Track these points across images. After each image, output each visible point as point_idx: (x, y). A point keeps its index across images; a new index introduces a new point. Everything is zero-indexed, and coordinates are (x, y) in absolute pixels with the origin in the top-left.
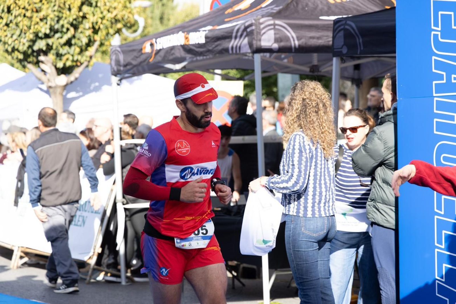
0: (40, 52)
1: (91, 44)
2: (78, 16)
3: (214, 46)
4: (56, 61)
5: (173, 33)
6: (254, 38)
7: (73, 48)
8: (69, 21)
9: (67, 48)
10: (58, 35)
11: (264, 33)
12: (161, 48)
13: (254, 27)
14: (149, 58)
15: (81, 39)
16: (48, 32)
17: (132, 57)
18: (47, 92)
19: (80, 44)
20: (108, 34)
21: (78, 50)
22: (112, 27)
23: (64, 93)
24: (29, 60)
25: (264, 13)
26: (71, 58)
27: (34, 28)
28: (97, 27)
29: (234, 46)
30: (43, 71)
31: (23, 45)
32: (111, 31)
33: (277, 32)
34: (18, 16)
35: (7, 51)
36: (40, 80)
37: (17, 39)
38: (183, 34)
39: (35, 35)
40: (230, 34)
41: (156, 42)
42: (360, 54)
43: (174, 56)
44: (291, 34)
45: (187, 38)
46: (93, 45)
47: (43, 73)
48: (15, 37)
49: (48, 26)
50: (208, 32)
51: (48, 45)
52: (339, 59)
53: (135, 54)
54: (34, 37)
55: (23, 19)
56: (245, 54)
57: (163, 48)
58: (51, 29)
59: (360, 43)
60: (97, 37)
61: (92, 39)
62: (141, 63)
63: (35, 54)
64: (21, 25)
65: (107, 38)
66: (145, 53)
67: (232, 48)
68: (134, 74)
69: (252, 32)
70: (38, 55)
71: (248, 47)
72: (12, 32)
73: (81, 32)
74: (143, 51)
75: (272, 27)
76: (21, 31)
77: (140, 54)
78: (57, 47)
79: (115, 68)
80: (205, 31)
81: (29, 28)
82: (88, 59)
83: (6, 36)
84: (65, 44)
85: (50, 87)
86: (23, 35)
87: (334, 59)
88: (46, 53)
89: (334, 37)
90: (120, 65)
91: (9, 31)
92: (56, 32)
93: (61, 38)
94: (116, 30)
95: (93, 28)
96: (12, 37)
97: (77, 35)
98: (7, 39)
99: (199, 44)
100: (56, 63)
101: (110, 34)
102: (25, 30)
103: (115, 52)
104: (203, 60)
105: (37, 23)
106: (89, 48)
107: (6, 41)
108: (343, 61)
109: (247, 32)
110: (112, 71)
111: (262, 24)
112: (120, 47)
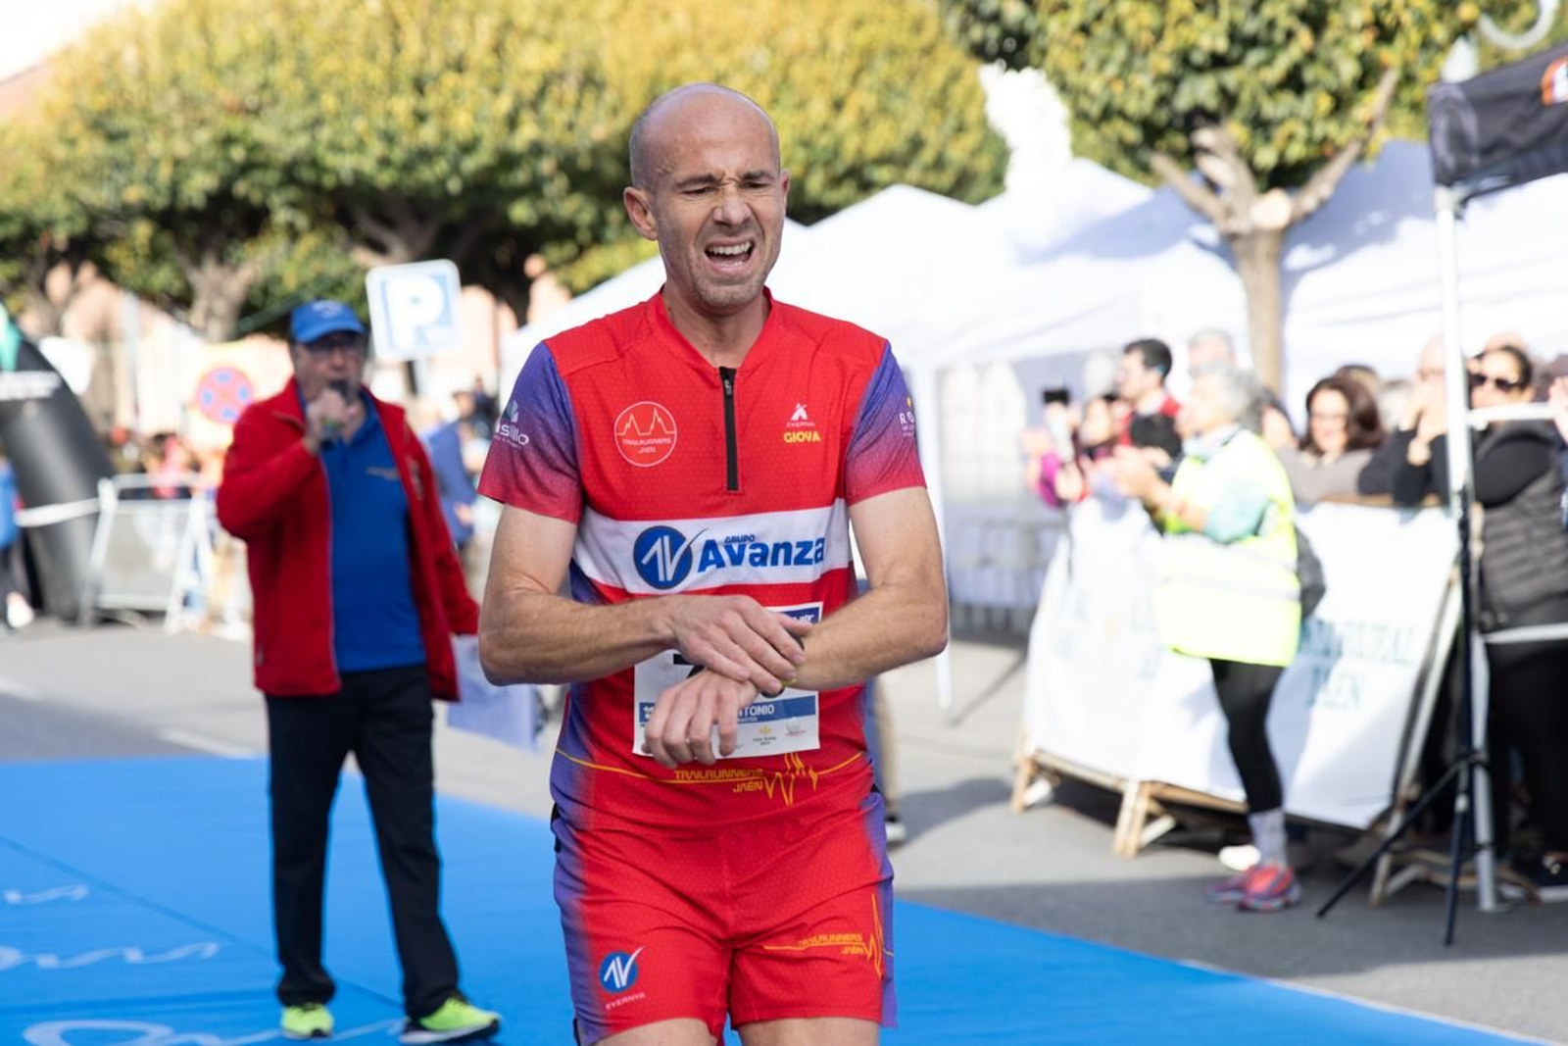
0: (1196, 116)
1: (1370, 81)
4: (1250, 144)
7: (1308, 97)
8: (1295, 5)
9: (1287, 99)
10: (1254, 57)
15: (1335, 65)
16: (1222, 45)
17: (1510, 118)
18: (1223, 253)
19: (1330, 81)
20: (1426, 44)
21: (1325, 103)
22: (1439, 18)
24: (1162, 144)
26: (1301, 131)
27: (1175, 34)
28: (1388, 20)
30: (1208, 181)
31: (1140, 95)
35: (1085, 115)
36: (1197, 210)
37: (1117, 78)
39: (1178, 59)
46: (1376, 84)
47: (1206, 191)
49: (1221, 26)
51: (1223, 91)
53: (1519, 108)
54: (1174, 66)
58: (1234, 35)
60: (1391, 56)
61: (1373, 62)
63: (1180, 125)
64: (1130, 27)
65: (1423, 57)
66: (1555, 105)
68: (1515, 179)
70: (1192, 127)
72: (1102, 52)
73: (1337, 41)
74: (1547, 98)
76: (1132, 49)
78: (1254, 96)
79: (1450, 161)
81: (1159, 35)
82: (1361, 132)
83: (1082, 66)
84: (1281, 86)
85: (1232, 236)
86: (1138, 62)
88: (1212, 118)
90: (1466, 151)
91: (1091, 48)
92: (1252, 42)
93: (1268, 62)
94: (1458, 25)
95: (1378, 24)
96: (1100, 69)
97: (1324, 51)
98: (1083, 76)
100: (1253, 152)
101: (1435, 42)
102: (1145, 44)
103: (1445, 106)
105: (1183, 20)
106: (1365, 96)
107: (1082, 85)
110: (1435, 171)
112: (1464, 85)
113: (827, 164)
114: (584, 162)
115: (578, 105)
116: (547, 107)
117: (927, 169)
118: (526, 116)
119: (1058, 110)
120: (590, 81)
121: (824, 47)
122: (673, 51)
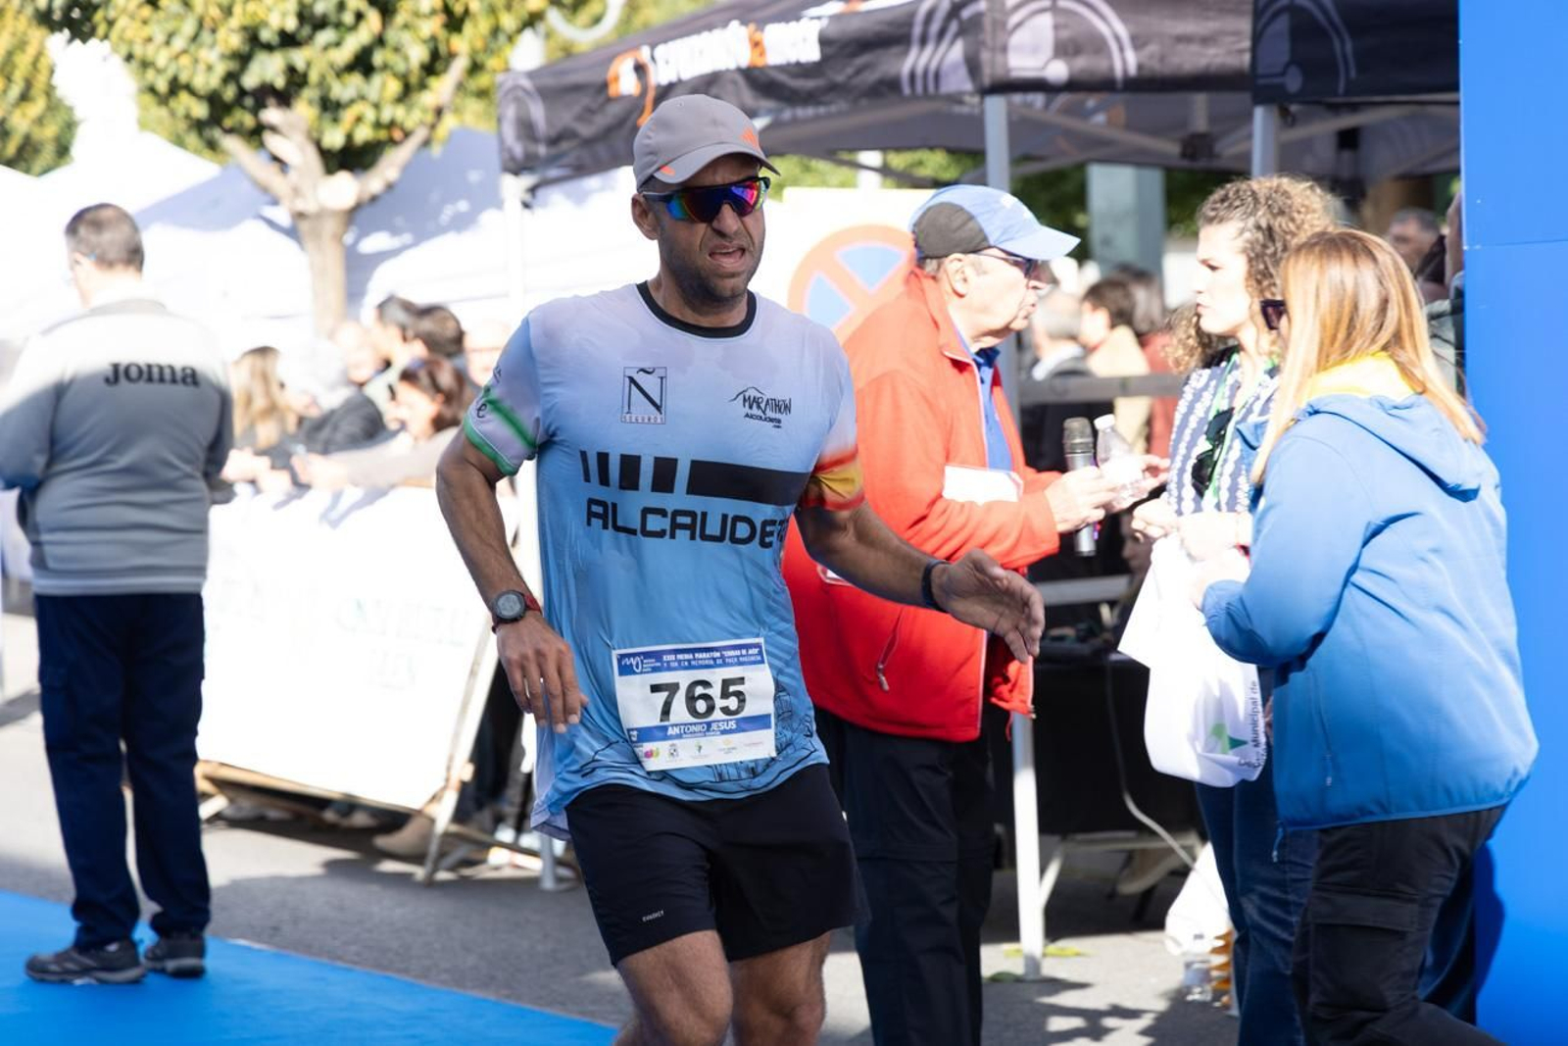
0: (265, 94)
1: (439, 66)
3: (850, 71)
4: (319, 126)
5: (710, 28)
6: (983, 43)
7: (377, 79)
9: (355, 80)
10: (325, 36)
11: (1019, 25)
13: (983, 5)
14: (635, 115)
15: (403, 49)
16: (291, 24)
17: (577, 109)
18: (292, 233)
19: (401, 67)
20: (496, 31)
21: (394, 87)
22: (508, 7)
23: (349, 238)
24: (228, 122)
26: (370, 115)
27: (244, 10)
28: (458, 9)
29: (919, 70)
30: (276, 159)
31: (208, 70)
32: (508, 22)
33: (1062, 20)
35: (152, 90)
36: (265, 190)
37: (185, 52)
38: (743, 28)
39: (247, 36)
40: (903, 30)
41: (653, 58)
42: (1347, 93)
44: (1112, 27)
46: (445, 70)
47: (274, 168)
48: (179, 43)
49: (291, 6)
50: (829, 24)
51: (291, 70)
52: (1275, 110)
53: (585, 100)
54: (244, 43)
56: (956, 99)
57: (680, 81)
58: (303, 14)
59: (1345, 56)
60: (461, 45)
61: (443, 49)
62: (608, 130)
63: (249, 101)
65: (493, 46)
66: (620, 98)
67: (912, 76)
68: (581, 170)
69: (976, 21)
70: (260, 105)
71: (963, 72)
72: (170, 26)
73: (406, 26)
74: (612, 91)
75: (1047, 4)
76: (201, 25)
77: (600, 99)
78: (323, 76)
79: (517, 150)
80: (819, 18)
81: (228, 11)
82: (430, 118)
83: (149, 40)
84: (350, 68)
85: (300, 216)
86: (206, 36)
87: (1259, 113)
88: (284, 98)
89: (1257, 38)
90: (533, 140)
91: (159, 22)
92: (321, 24)
93: (338, 44)
94: (526, 16)
95: (447, 10)
96: (168, 43)
97: (393, 35)
98: (151, 49)
100: (321, 132)
101: (504, 31)
102: (213, 19)
103: (516, 94)
104: (817, 118)
106: (433, 82)
107: (149, 58)
108: (1287, 119)
109: (961, 22)
110: (504, 159)
112: (531, 75)
119: (125, 82)
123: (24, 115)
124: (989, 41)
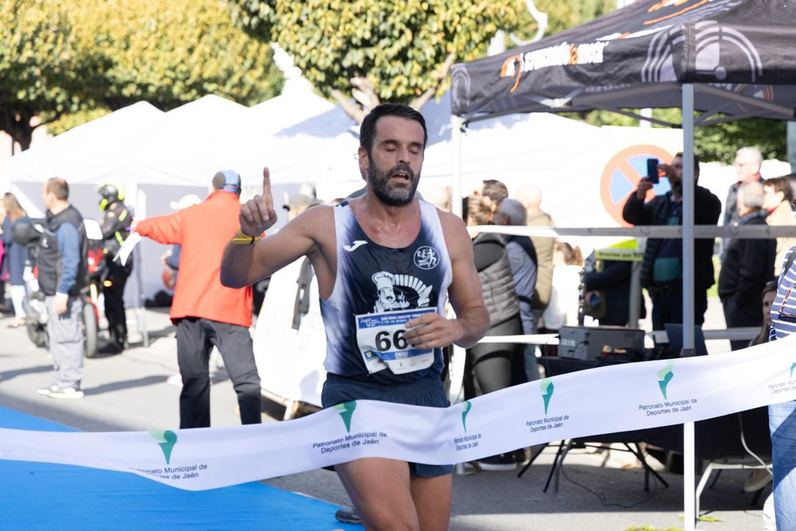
0: (354, 70)
1: (440, 59)
2: (420, 9)
3: (616, 68)
4: (379, 86)
5: (553, 45)
6: (683, 57)
7: (409, 64)
8: (404, 18)
9: (398, 64)
10: (384, 42)
11: (701, 49)
12: (531, 69)
13: (683, 38)
14: (510, 87)
15: (423, 50)
16: (368, 35)
17: (485, 82)
19: (421, 58)
21: (418, 68)
22: (477, 30)
24: (336, 83)
25: (710, 12)
26: (405, 82)
27: (344, 28)
28: (451, 30)
29: (650, 70)
30: (358, 102)
31: (326, 57)
33: (724, 46)
34: (317, 8)
35: (299, 66)
37: (315, 48)
38: (568, 46)
39: (346, 41)
40: (644, 49)
41: (524, 59)
43: (550, 84)
44: (751, 51)
45: (574, 54)
46: (444, 60)
47: (358, 106)
48: (312, 44)
49: (368, 26)
50: (609, 45)
51: (367, 58)
53: (490, 78)
54: (344, 44)
55: (326, 13)
56: (667, 84)
57: (534, 70)
58: (374, 31)
60: (452, 47)
61: (443, 50)
62: (497, 93)
63: (346, 73)
64: (322, 23)
65: (467, 48)
66: (505, 78)
67: (647, 72)
68: (493, 114)
69: (680, 46)
70: (351, 75)
71: (672, 71)
72: (308, 34)
73: (424, 38)
74: (502, 75)
75: (717, 38)
76: (323, 34)
77: (496, 78)
78: (382, 62)
79: (458, 103)
80: (606, 42)
81: (337, 28)
82: (435, 84)
83: (298, 41)
84: (396, 58)
86: (326, 41)
88: (363, 72)
90: (465, 98)
91: (302, 32)
92: (382, 36)
93: (391, 46)
94: (484, 34)
95: (445, 30)
96: (306, 43)
97: (417, 42)
98: (298, 46)
99: (592, 63)
100: (380, 90)
102: (329, 32)
105: (350, 21)
106: (437, 66)
107: (297, 50)
109: (672, 45)
110: (452, 108)
111: (698, 31)
113: (184, 80)
114: (57, 70)
115: (55, 42)
116: (39, 42)
117: (233, 87)
118: (28, 45)
120: (63, 30)
121: (185, 20)
122: (108, 16)
123: (252, 75)
124: (686, 57)
